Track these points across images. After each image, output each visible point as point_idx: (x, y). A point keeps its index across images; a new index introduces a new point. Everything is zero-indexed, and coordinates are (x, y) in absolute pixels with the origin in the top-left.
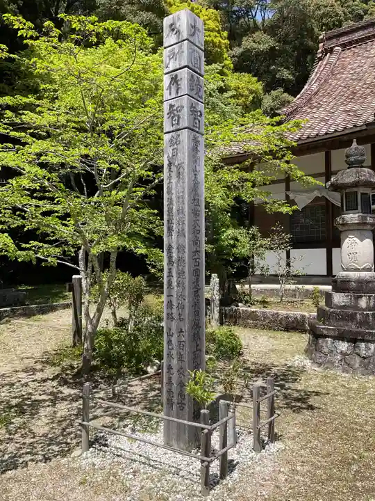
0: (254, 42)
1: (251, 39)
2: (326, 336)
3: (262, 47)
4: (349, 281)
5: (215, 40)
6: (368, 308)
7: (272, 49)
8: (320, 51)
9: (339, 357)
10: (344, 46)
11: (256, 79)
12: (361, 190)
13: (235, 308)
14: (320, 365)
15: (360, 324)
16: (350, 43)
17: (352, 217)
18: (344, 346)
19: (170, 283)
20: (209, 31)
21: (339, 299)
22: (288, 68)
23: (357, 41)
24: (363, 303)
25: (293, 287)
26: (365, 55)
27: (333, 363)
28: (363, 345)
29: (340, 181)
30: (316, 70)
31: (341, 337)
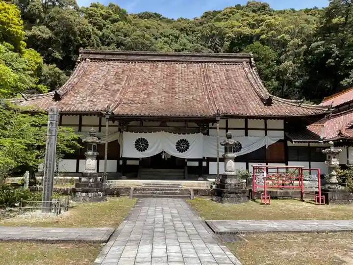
0: (40, 31)
1: (37, 29)
2: (78, 192)
3: (44, 36)
4: (87, 174)
5: (18, 31)
6: (93, 182)
7: (50, 38)
8: (79, 58)
9: (82, 198)
10: (91, 59)
11: (40, 54)
12: (93, 144)
13: (35, 187)
14: (75, 201)
15: (90, 187)
16: (95, 59)
17: (90, 153)
18: (84, 194)
19: (46, 173)
20: (15, 25)
21: (84, 179)
22: (59, 52)
23: (98, 59)
24: (91, 180)
25: (62, 178)
26: (101, 68)
27: (80, 200)
28: (90, 194)
29: (87, 141)
30: (77, 68)
31: (83, 192)
